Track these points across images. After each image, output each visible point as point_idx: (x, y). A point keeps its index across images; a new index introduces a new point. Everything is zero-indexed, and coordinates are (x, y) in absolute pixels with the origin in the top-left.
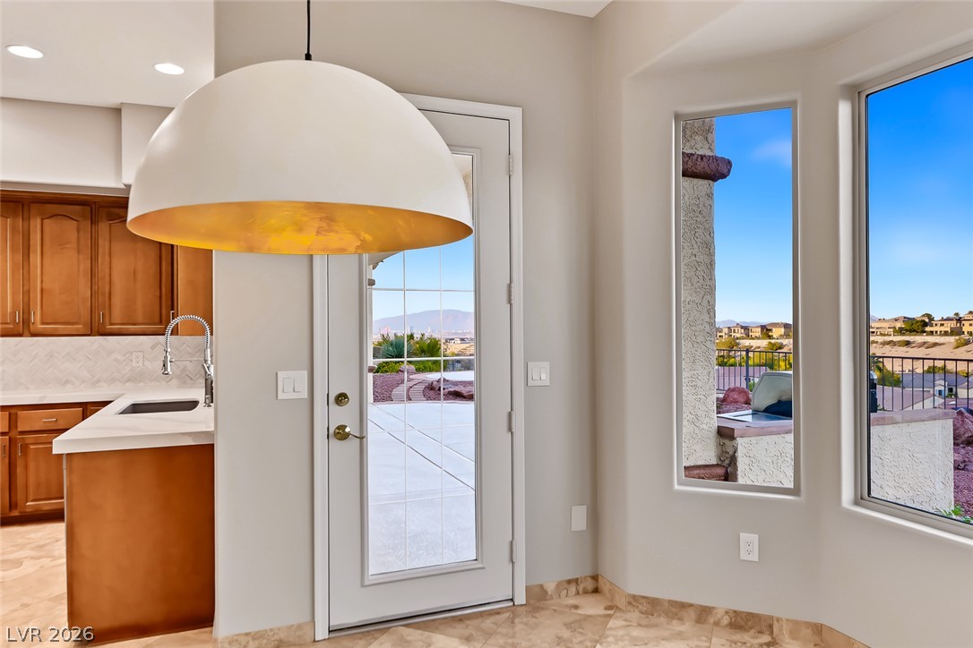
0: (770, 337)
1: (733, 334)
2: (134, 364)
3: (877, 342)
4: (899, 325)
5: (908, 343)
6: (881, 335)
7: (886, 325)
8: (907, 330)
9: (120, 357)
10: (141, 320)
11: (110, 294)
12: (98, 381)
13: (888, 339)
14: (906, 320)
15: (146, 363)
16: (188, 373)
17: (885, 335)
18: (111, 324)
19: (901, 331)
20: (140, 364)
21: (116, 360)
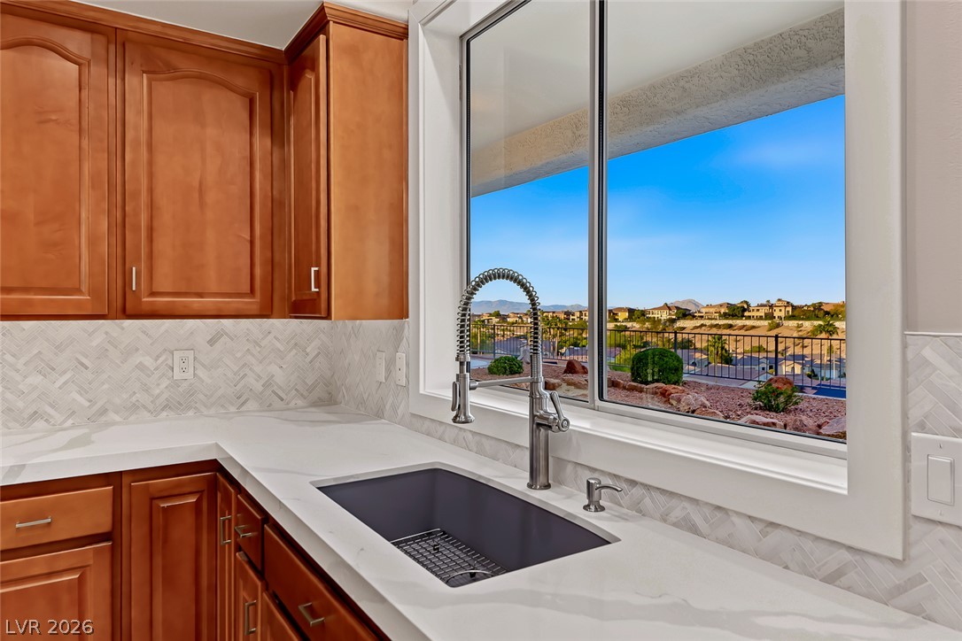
0: (616, 320)
1: (583, 317)
2: (178, 375)
3: (705, 325)
4: (723, 311)
5: (730, 326)
6: (709, 319)
7: (712, 310)
8: (729, 315)
9: (148, 362)
10: (214, 289)
11: (151, 230)
12: (104, 411)
13: (714, 322)
14: (729, 306)
15: (201, 373)
16: (275, 388)
17: (712, 319)
18: (153, 294)
19: (725, 316)
20: (189, 375)
21: (140, 367)
